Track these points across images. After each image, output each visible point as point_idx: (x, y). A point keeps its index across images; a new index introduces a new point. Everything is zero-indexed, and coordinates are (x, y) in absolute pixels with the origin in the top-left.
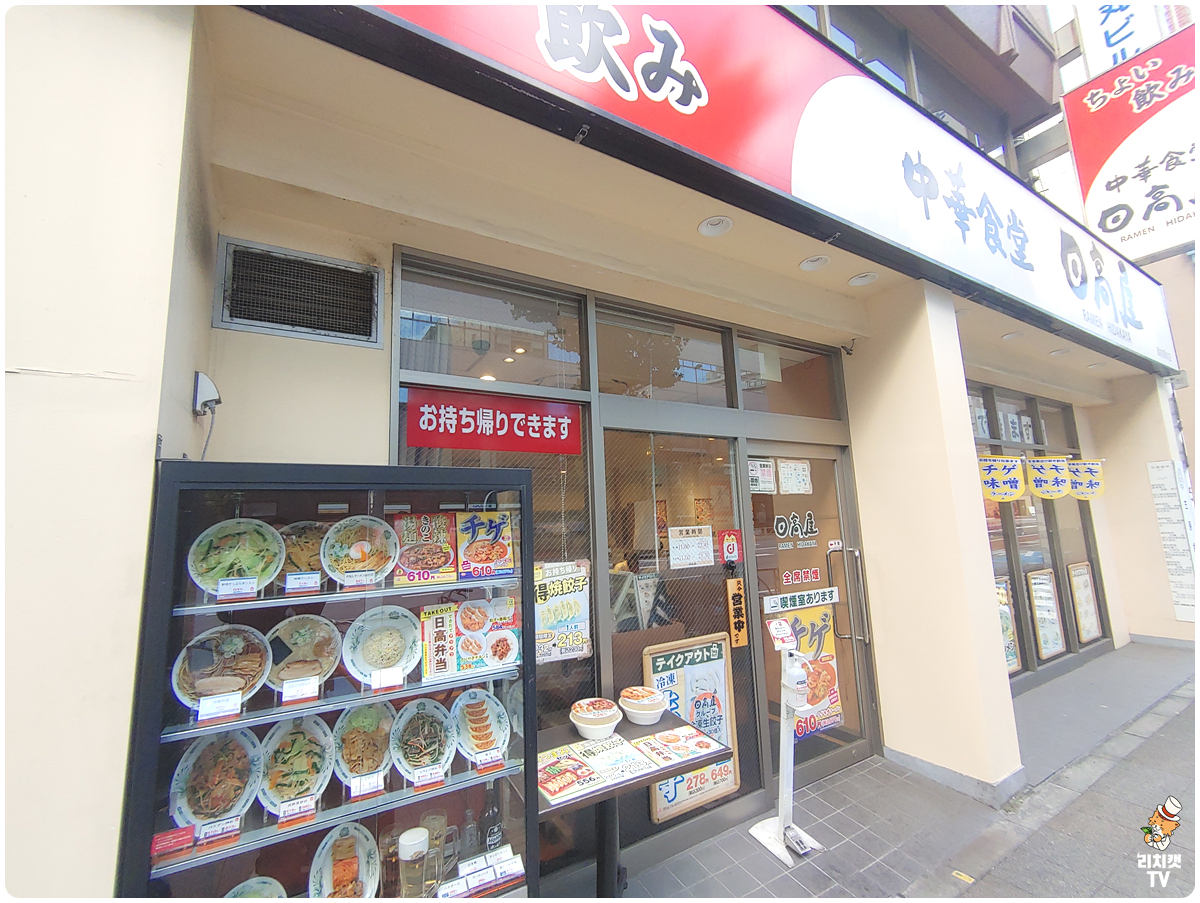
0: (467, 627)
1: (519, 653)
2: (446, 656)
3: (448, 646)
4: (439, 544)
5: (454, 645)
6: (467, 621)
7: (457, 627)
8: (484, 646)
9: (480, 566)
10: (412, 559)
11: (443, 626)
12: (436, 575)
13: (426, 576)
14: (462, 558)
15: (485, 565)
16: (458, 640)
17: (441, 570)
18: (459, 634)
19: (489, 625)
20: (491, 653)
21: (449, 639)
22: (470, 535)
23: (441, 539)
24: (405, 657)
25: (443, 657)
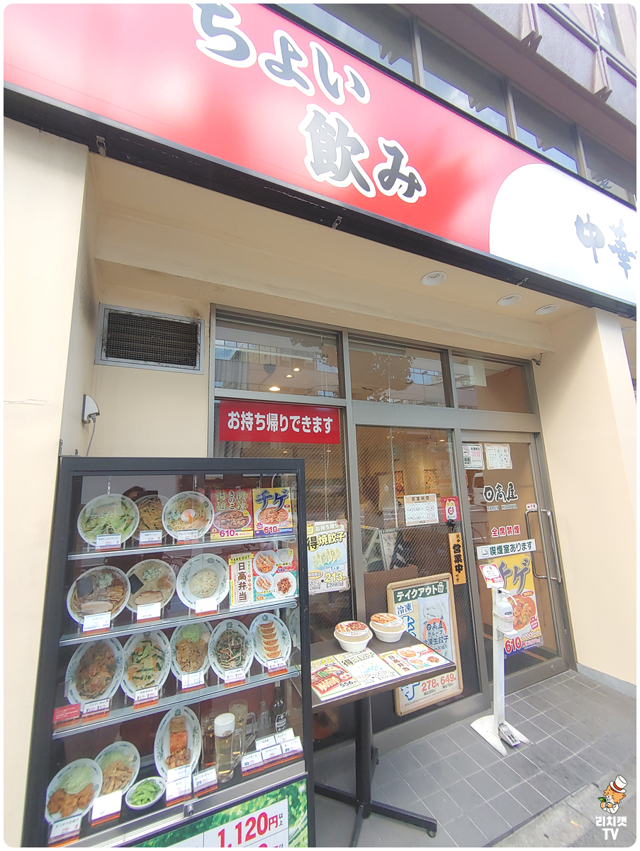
0: (261, 570)
1: (297, 589)
2: (246, 591)
3: (247, 583)
4: (241, 511)
5: (252, 582)
6: (261, 565)
7: (253, 570)
8: (272, 583)
9: (269, 526)
10: (223, 521)
11: (244, 569)
12: (239, 533)
13: (232, 534)
14: (257, 521)
15: (273, 526)
16: (254, 579)
17: (242, 529)
18: (255, 575)
19: (275, 568)
20: (277, 588)
21: (247, 578)
22: (262, 504)
23: (242, 507)
24: (218, 591)
25: (244, 591)
